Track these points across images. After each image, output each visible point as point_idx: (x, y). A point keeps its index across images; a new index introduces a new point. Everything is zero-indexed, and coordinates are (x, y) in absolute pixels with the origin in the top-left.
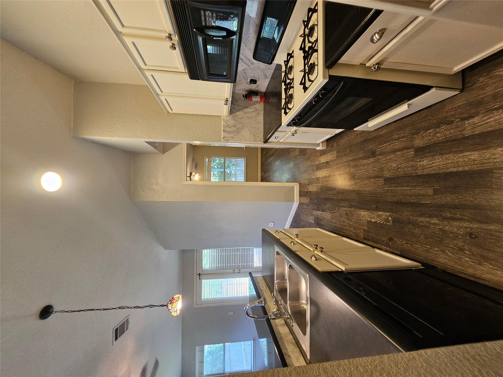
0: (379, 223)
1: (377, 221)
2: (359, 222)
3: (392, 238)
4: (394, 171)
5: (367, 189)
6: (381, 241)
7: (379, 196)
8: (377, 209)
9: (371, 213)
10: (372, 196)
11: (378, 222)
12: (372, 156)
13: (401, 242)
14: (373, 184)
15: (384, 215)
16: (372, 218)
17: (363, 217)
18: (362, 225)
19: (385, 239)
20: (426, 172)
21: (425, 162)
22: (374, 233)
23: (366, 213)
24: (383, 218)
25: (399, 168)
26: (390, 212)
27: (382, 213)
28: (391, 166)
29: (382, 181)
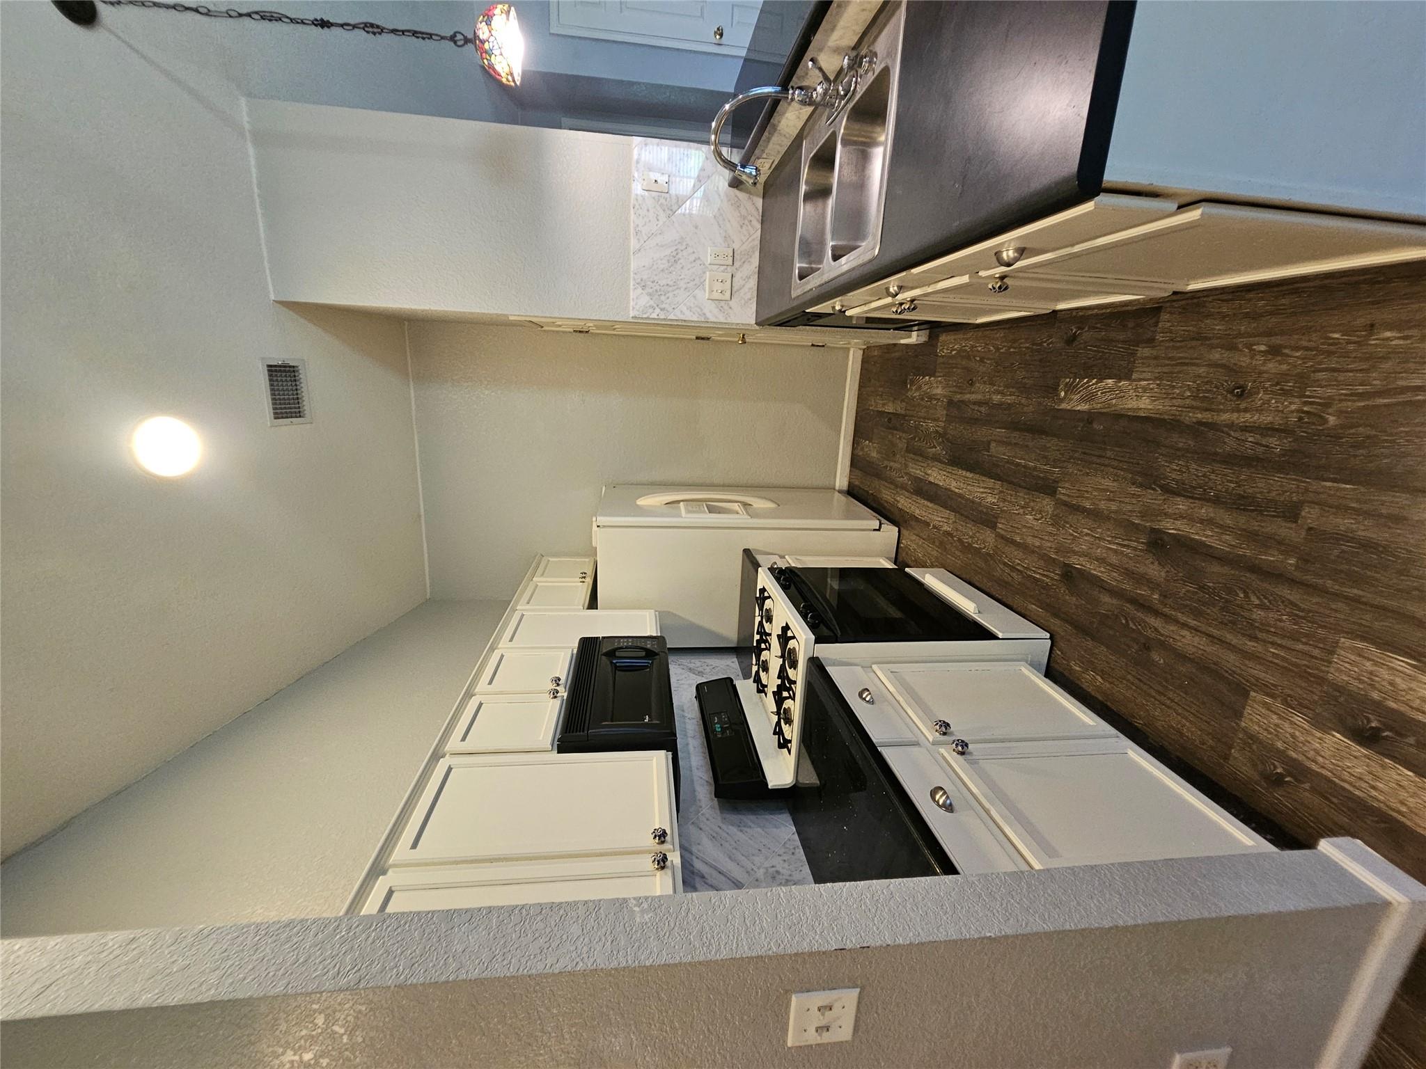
0: (1094, 378)
1: (1096, 383)
2: (1165, 369)
3: (1068, 345)
4: (1032, 504)
5: (1108, 483)
6: (1099, 325)
7: (1076, 455)
8: (1090, 417)
9: (1110, 406)
10: (1100, 456)
11: (1094, 381)
12: (1074, 572)
13: (1051, 343)
14: (1087, 492)
15: (1076, 404)
16: (1111, 390)
17: (1145, 389)
18: (1156, 358)
19: (1087, 335)
20: (990, 482)
21: (990, 499)
22: (1114, 344)
23: (1132, 404)
24: (1079, 393)
25: (1023, 507)
26: (1061, 409)
27: (1078, 408)
28: (1035, 519)
29: (1063, 491)
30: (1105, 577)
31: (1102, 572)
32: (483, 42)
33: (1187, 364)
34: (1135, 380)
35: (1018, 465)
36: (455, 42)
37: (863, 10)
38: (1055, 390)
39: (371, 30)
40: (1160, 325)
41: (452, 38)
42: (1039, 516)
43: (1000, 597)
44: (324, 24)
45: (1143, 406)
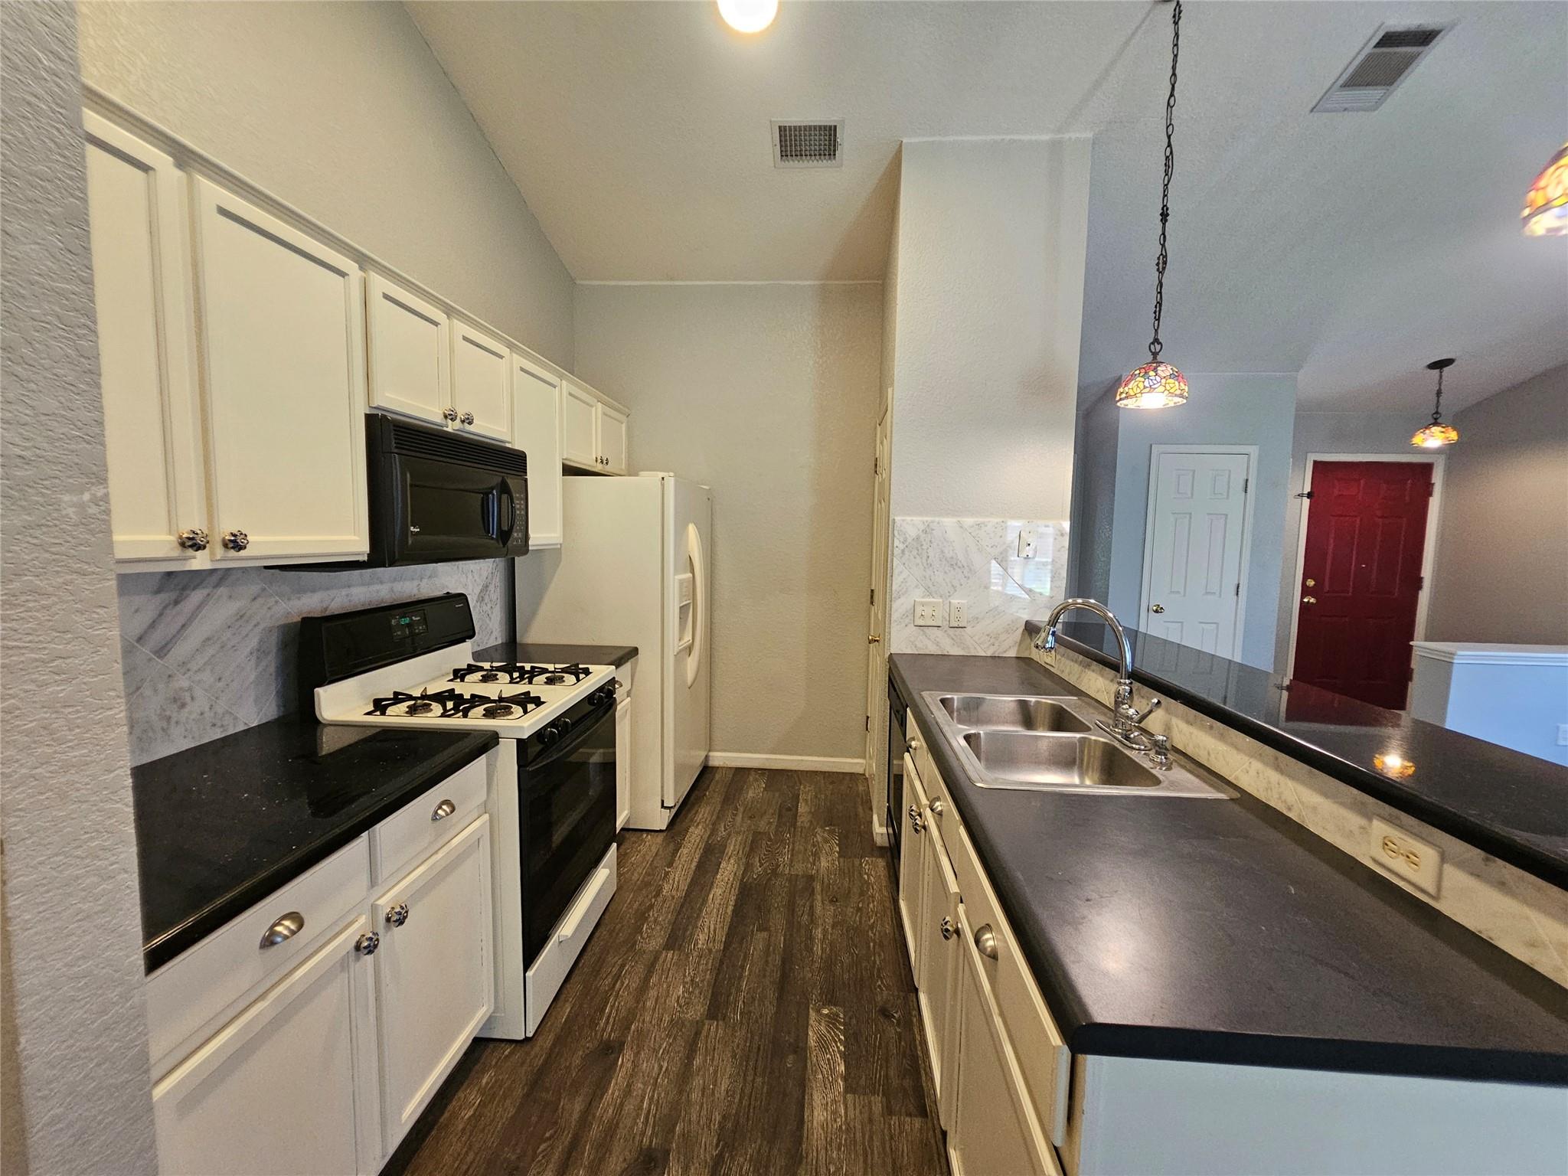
0: (845, 1047)
1: (839, 1051)
2: (859, 1135)
3: (879, 1011)
4: (697, 992)
5: (724, 1085)
6: (903, 1044)
7: (756, 1039)
8: (800, 1049)
9: (814, 1072)
10: (755, 1069)
11: (842, 1049)
12: (613, 1056)
13: (882, 990)
14: (712, 1060)
15: (816, 1029)
16: (832, 1070)
17: (835, 1112)
18: (871, 1120)
19: (892, 1031)
20: (721, 936)
21: (702, 938)
22: (884, 1065)
23: (817, 1099)
24: (829, 1032)
25: (692, 980)
26: (808, 1011)
27: (810, 1033)
28: (679, 998)
29: (714, 1030)
30: (608, 1097)
31: (613, 1094)
32: (1155, 370)
33: (865, 1162)
34: (845, 1098)
35: (743, 967)
36: (1153, 343)
37: (1209, 754)
38: (831, 1001)
39: (1161, 262)
40: (908, 1119)
41: (1156, 341)
42: (682, 1001)
43: (581, 965)
44: (1164, 216)
45: (816, 1113)
